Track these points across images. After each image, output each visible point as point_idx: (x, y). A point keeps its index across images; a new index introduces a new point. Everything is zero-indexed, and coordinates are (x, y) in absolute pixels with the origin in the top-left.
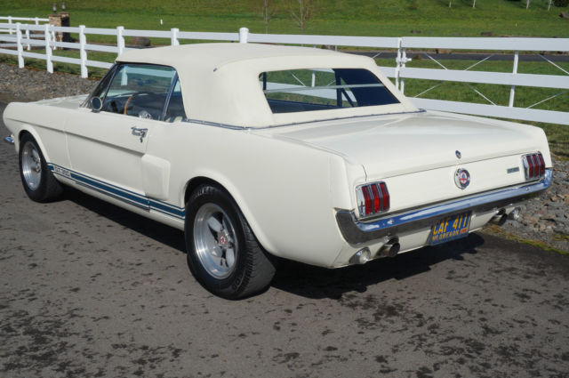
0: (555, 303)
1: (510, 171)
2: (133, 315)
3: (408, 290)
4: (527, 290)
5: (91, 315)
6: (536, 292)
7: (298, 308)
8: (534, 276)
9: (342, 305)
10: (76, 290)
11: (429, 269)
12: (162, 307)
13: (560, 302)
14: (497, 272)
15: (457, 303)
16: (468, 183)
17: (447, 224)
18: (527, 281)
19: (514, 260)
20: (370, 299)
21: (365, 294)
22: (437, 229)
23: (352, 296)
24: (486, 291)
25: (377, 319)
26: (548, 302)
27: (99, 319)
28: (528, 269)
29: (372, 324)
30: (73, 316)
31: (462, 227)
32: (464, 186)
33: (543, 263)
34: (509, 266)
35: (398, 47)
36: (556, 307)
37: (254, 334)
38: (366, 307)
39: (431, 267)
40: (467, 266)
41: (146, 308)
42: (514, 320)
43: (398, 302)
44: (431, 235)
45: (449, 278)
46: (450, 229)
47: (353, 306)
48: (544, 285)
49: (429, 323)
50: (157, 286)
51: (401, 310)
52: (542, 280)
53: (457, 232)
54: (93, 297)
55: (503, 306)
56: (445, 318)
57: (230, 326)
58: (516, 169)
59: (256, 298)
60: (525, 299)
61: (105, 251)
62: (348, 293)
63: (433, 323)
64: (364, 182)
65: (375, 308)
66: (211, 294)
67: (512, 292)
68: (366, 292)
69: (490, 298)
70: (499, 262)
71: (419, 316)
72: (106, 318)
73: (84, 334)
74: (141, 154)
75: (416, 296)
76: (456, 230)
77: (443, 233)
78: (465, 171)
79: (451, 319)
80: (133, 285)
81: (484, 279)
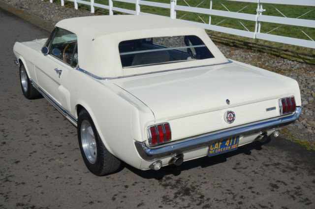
0: (292, 193)
1: (268, 110)
2: (39, 182)
3: (205, 176)
4: (279, 181)
5: (16, 181)
6: (284, 183)
7: (133, 185)
8: (290, 170)
9: (160, 184)
10: (17, 162)
11: (226, 160)
12: (58, 178)
13: (296, 193)
14: (267, 165)
15: (230, 188)
16: (233, 120)
17: (220, 143)
18: (283, 174)
19: (282, 157)
20: (178, 181)
21: (177, 178)
22: (213, 147)
23: (169, 178)
24: (253, 180)
25: (176, 197)
26: (288, 192)
27: (20, 184)
28: (288, 164)
29: (171, 201)
30: (7, 181)
31: (233, 144)
32: (231, 121)
33: (300, 160)
34: (276, 162)
35: (258, 2)
36: (292, 196)
37: (99, 202)
38: (173, 187)
39: (227, 159)
40: (250, 159)
41: (48, 178)
42: (260, 205)
43: (194, 185)
44: (209, 150)
45: (234, 169)
46: (223, 146)
47: (165, 186)
48: (292, 179)
49: (206, 203)
50: (62, 162)
51: (193, 191)
52: (293, 174)
53: (229, 147)
54: (24, 168)
55: (258, 193)
56: (217, 200)
57: (88, 195)
58: (274, 108)
59: (112, 176)
60: (275, 189)
61: (46, 135)
62: (168, 176)
63: (208, 203)
64: (153, 124)
65: (179, 188)
66: (89, 171)
67: (269, 182)
68: (179, 176)
69: (253, 186)
70: (272, 158)
71: (202, 197)
72: (23, 183)
73: (5, 194)
74: (60, 85)
75: (208, 181)
76: (229, 146)
77: (218, 149)
78: (231, 112)
79: (221, 201)
80: (49, 161)
81: (256, 171)
